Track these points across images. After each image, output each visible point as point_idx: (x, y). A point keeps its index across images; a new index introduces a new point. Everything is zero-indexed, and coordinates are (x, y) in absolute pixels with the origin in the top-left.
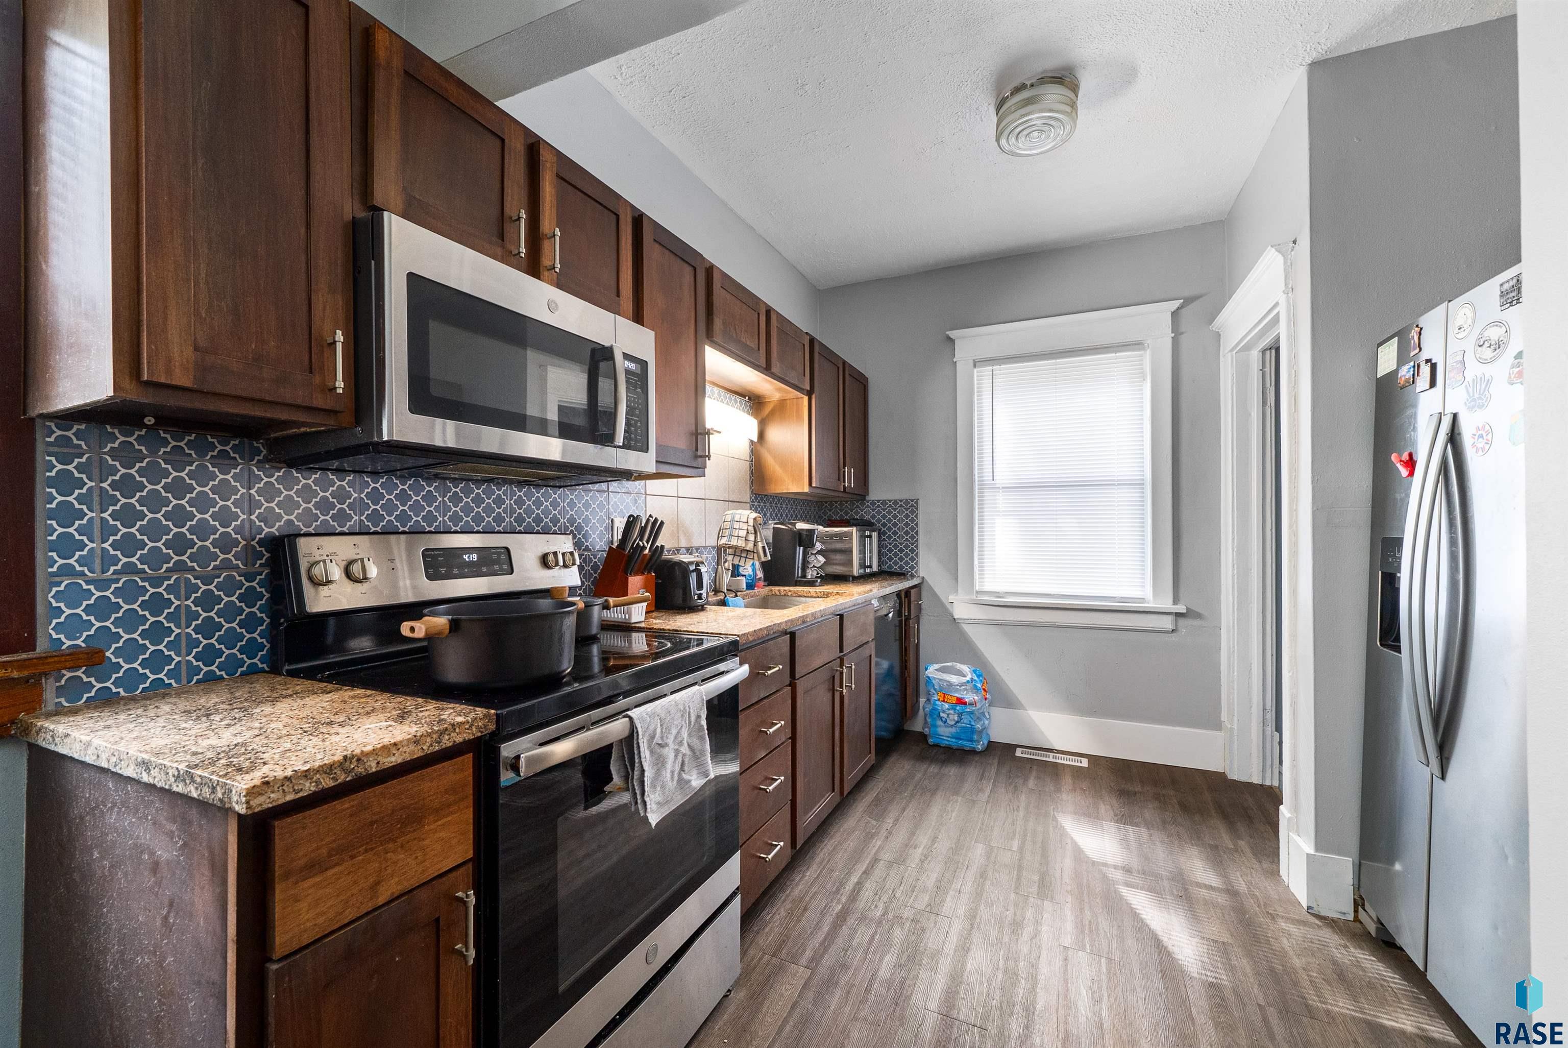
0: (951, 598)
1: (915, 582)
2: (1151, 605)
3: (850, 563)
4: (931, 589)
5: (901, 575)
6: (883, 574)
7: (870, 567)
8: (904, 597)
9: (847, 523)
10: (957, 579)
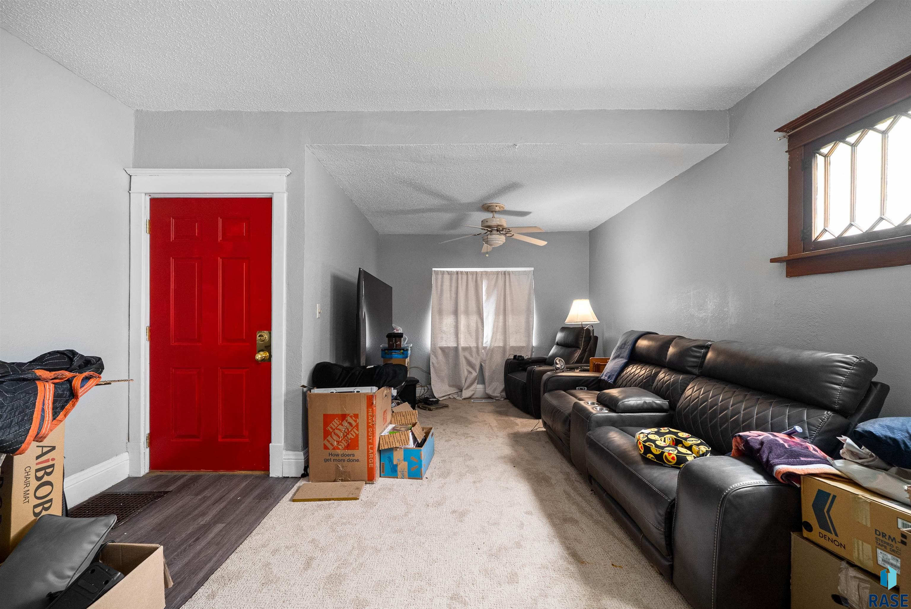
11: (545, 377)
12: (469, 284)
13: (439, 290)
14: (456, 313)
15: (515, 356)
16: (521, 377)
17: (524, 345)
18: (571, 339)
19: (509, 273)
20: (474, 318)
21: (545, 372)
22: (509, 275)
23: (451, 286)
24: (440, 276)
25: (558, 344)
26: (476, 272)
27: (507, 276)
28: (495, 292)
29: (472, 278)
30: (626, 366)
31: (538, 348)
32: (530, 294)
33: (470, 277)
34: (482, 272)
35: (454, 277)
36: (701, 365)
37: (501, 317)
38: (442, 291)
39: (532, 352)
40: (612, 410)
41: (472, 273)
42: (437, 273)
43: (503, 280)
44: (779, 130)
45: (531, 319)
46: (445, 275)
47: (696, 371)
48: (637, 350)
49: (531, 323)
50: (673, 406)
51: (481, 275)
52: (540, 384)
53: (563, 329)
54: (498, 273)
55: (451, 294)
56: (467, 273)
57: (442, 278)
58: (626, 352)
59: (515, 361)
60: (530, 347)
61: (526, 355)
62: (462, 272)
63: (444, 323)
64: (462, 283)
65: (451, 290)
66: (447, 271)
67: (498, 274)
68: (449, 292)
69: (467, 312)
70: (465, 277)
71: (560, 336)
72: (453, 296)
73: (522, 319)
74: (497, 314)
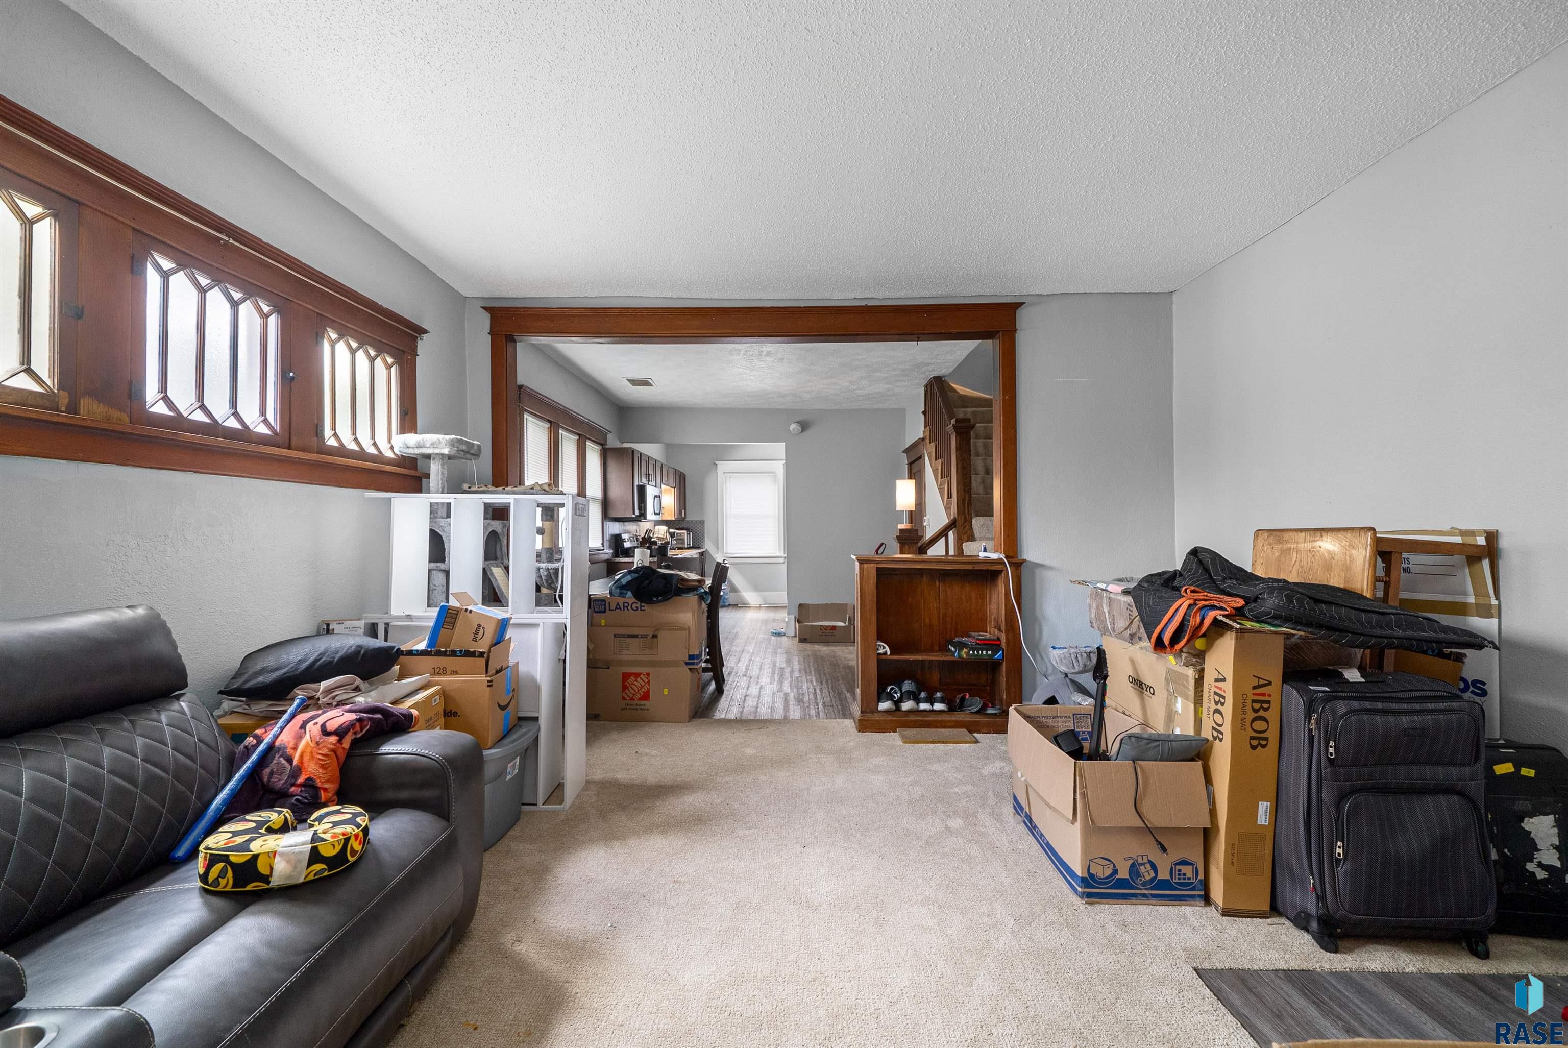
0: (716, 556)
1: (704, 550)
2: (778, 554)
3: (684, 543)
4: (709, 552)
5: (698, 548)
6: (693, 547)
7: (690, 545)
8: (702, 554)
9: (682, 529)
10: (718, 549)
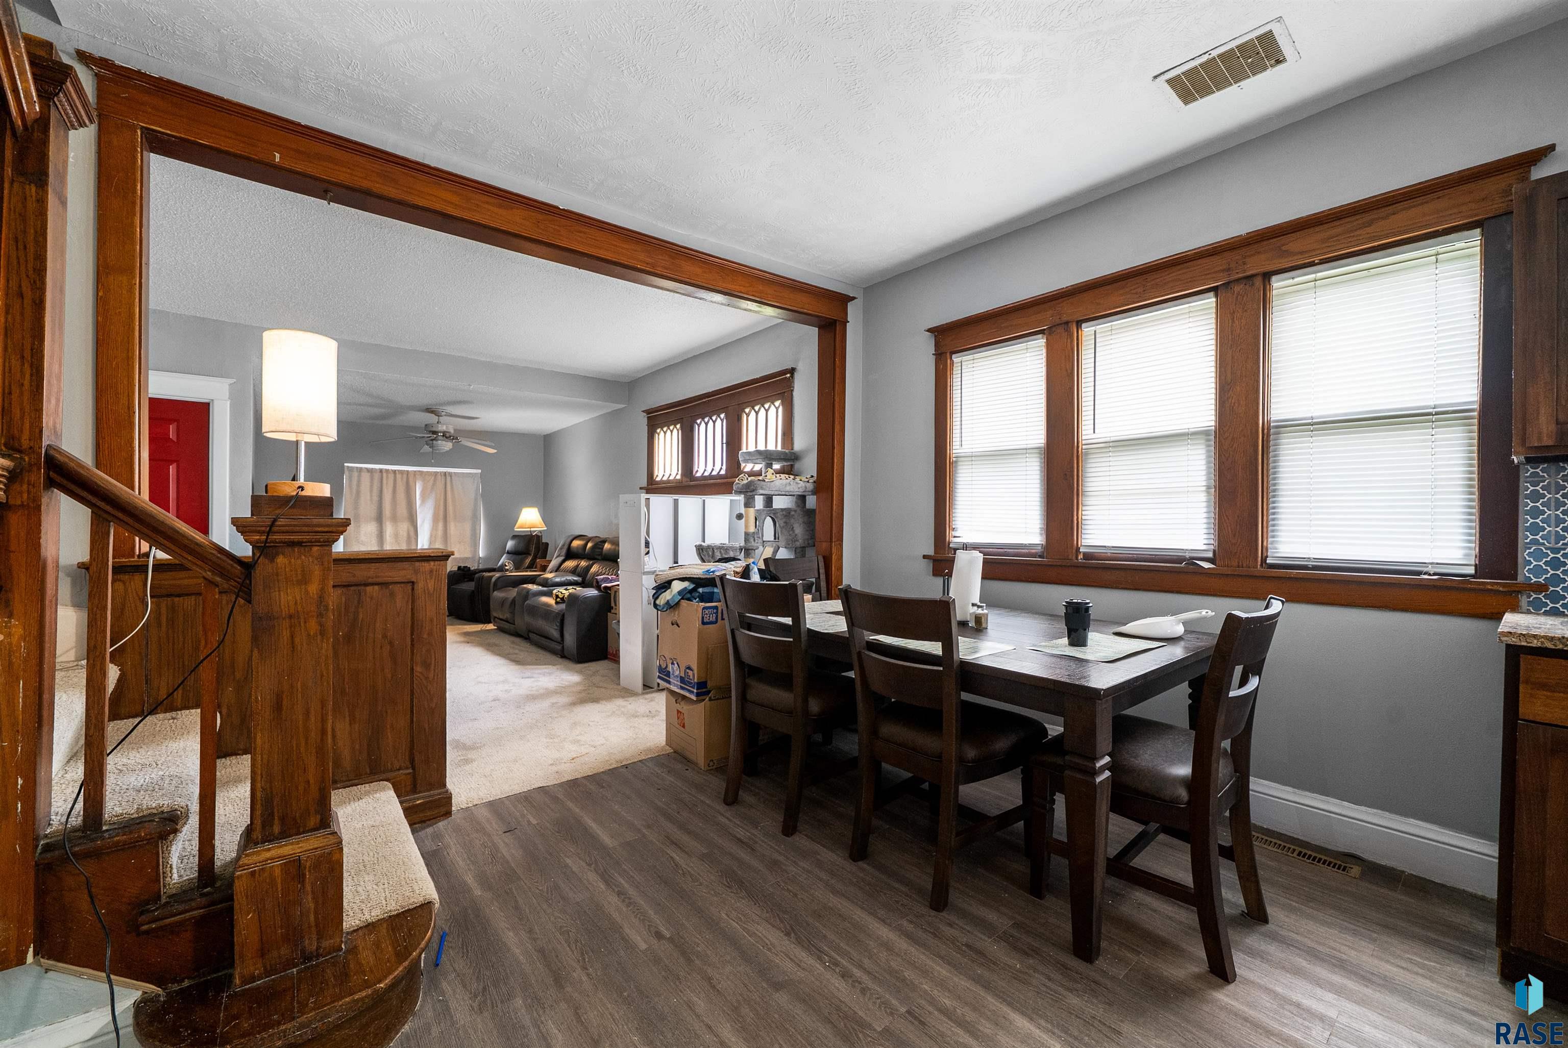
11: (493, 579)
12: (397, 487)
13: (354, 491)
14: (379, 519)
15: (459, 568)
16: (468, 586)
17: (470, 556)
18: (522, 547)
19: (450, 474)
20: (404, 527)
21: (492, 577)
22: (451, 476)
23: (371, 486)
24: (355, 474)
25: (508, 553)
26: (408, 471)
27: (448, 478)
28: (433, 495)
29: (402, 479)
30: (564, 561)
31: (486, 559)
32: (476, 499)
33: (398, 476)
34: (415, 471)
35: (377, 476)
36: (601, 554)
37: (441, 525)
38: (358, 493)
39: (479, 563)
40: (543, 586)
41: (401, 472)
42: (349, 468)
43: (443, 482)
44: (643, 411)
45: (478, 527)
46: (363, 474)
47: (599, 557)
48: (572, 549)
49: (478, 532)
50: (584, 579)
51: (415, 475)
52: (490, 584)
53: (514, 537)
54: (436, 473)
55: (371, 496)
56: (394, 472)
57: (359, 476)
58: (564, 552)
59: (459, 572)
60: (477, 557)
61: (473, 567)
62: (387, 471)
63: (362, 533)
64: (387, 483)
65: (371, 491)
66: (366, 468)
67: (436, 475)
68: (369, 493)
69: (394, 519)
70: (391, 476)
71: (510, 544)
72: (375, 498)
73: (468, 526)
74: (435, 520)
